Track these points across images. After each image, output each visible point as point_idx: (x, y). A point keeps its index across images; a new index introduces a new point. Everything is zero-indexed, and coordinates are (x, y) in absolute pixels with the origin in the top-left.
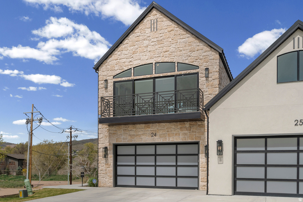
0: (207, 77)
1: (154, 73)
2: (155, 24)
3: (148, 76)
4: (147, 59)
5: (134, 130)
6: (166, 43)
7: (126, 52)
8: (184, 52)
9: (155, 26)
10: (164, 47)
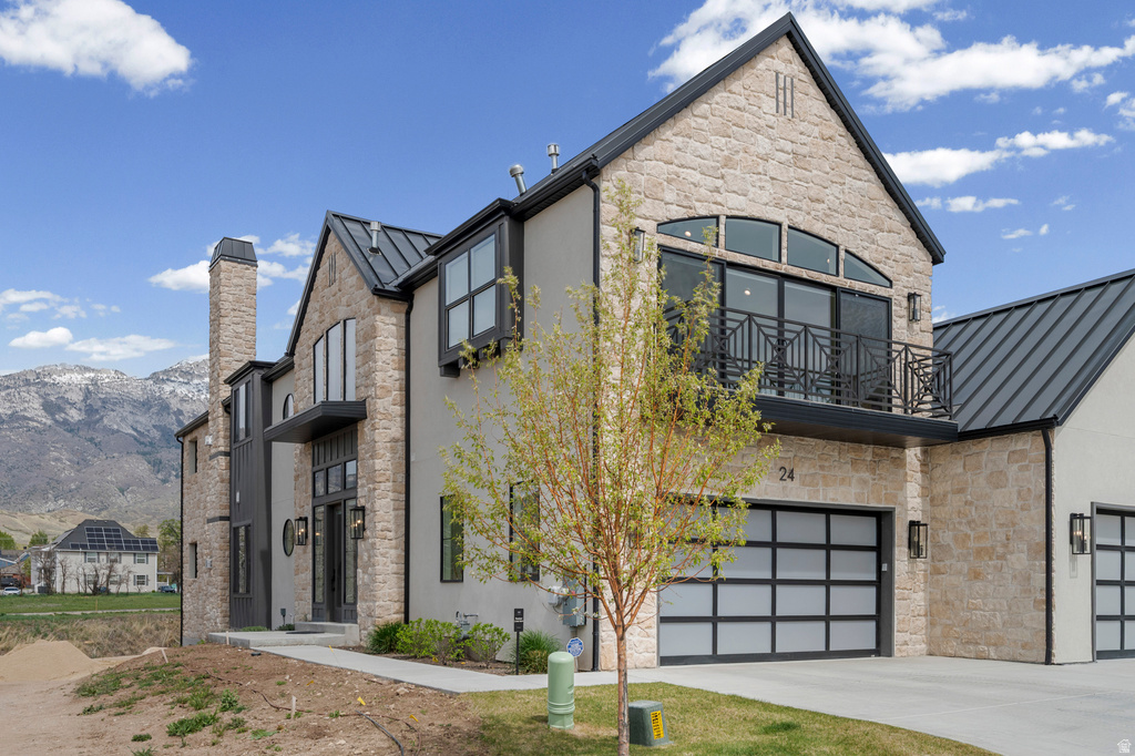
1: (784, 260)
2: (789, 94)
3: (770, 265)
4: (767, 204)
6: (815, 172)
7: (705, 150)
8: (859, 222)
9: (789, 101)
10: (811, 184)
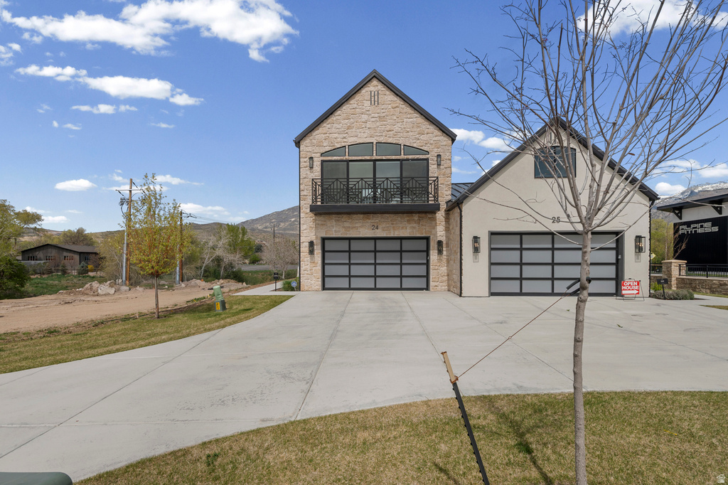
0: (439, 165)
1: (374, 154)
2: (376, 97)
3: (368, 158)
4: (366, 137)
5: (350, 221)
7: (338, 126)
8: (411, 134)
9: (376, 99)
10: (388, 126)
